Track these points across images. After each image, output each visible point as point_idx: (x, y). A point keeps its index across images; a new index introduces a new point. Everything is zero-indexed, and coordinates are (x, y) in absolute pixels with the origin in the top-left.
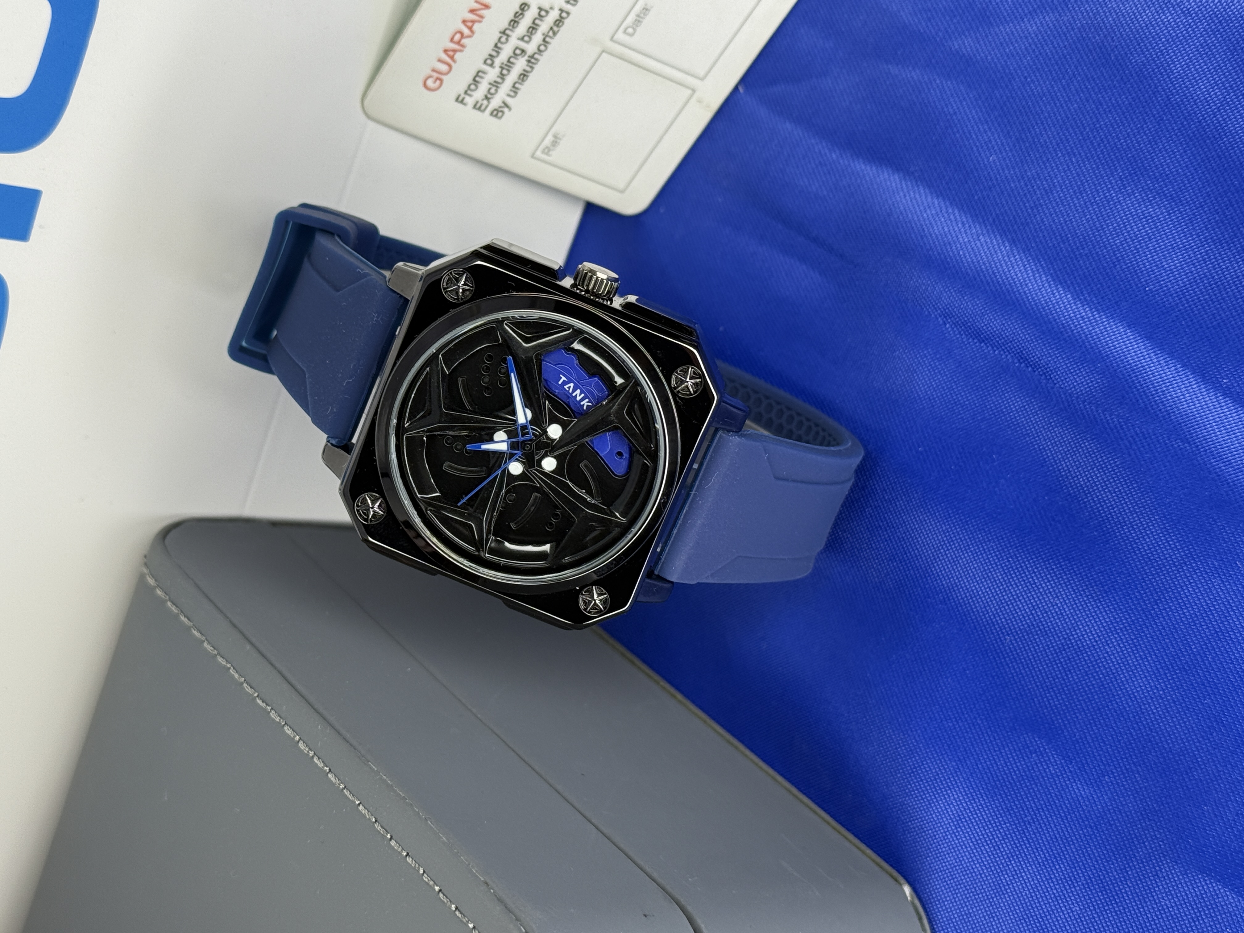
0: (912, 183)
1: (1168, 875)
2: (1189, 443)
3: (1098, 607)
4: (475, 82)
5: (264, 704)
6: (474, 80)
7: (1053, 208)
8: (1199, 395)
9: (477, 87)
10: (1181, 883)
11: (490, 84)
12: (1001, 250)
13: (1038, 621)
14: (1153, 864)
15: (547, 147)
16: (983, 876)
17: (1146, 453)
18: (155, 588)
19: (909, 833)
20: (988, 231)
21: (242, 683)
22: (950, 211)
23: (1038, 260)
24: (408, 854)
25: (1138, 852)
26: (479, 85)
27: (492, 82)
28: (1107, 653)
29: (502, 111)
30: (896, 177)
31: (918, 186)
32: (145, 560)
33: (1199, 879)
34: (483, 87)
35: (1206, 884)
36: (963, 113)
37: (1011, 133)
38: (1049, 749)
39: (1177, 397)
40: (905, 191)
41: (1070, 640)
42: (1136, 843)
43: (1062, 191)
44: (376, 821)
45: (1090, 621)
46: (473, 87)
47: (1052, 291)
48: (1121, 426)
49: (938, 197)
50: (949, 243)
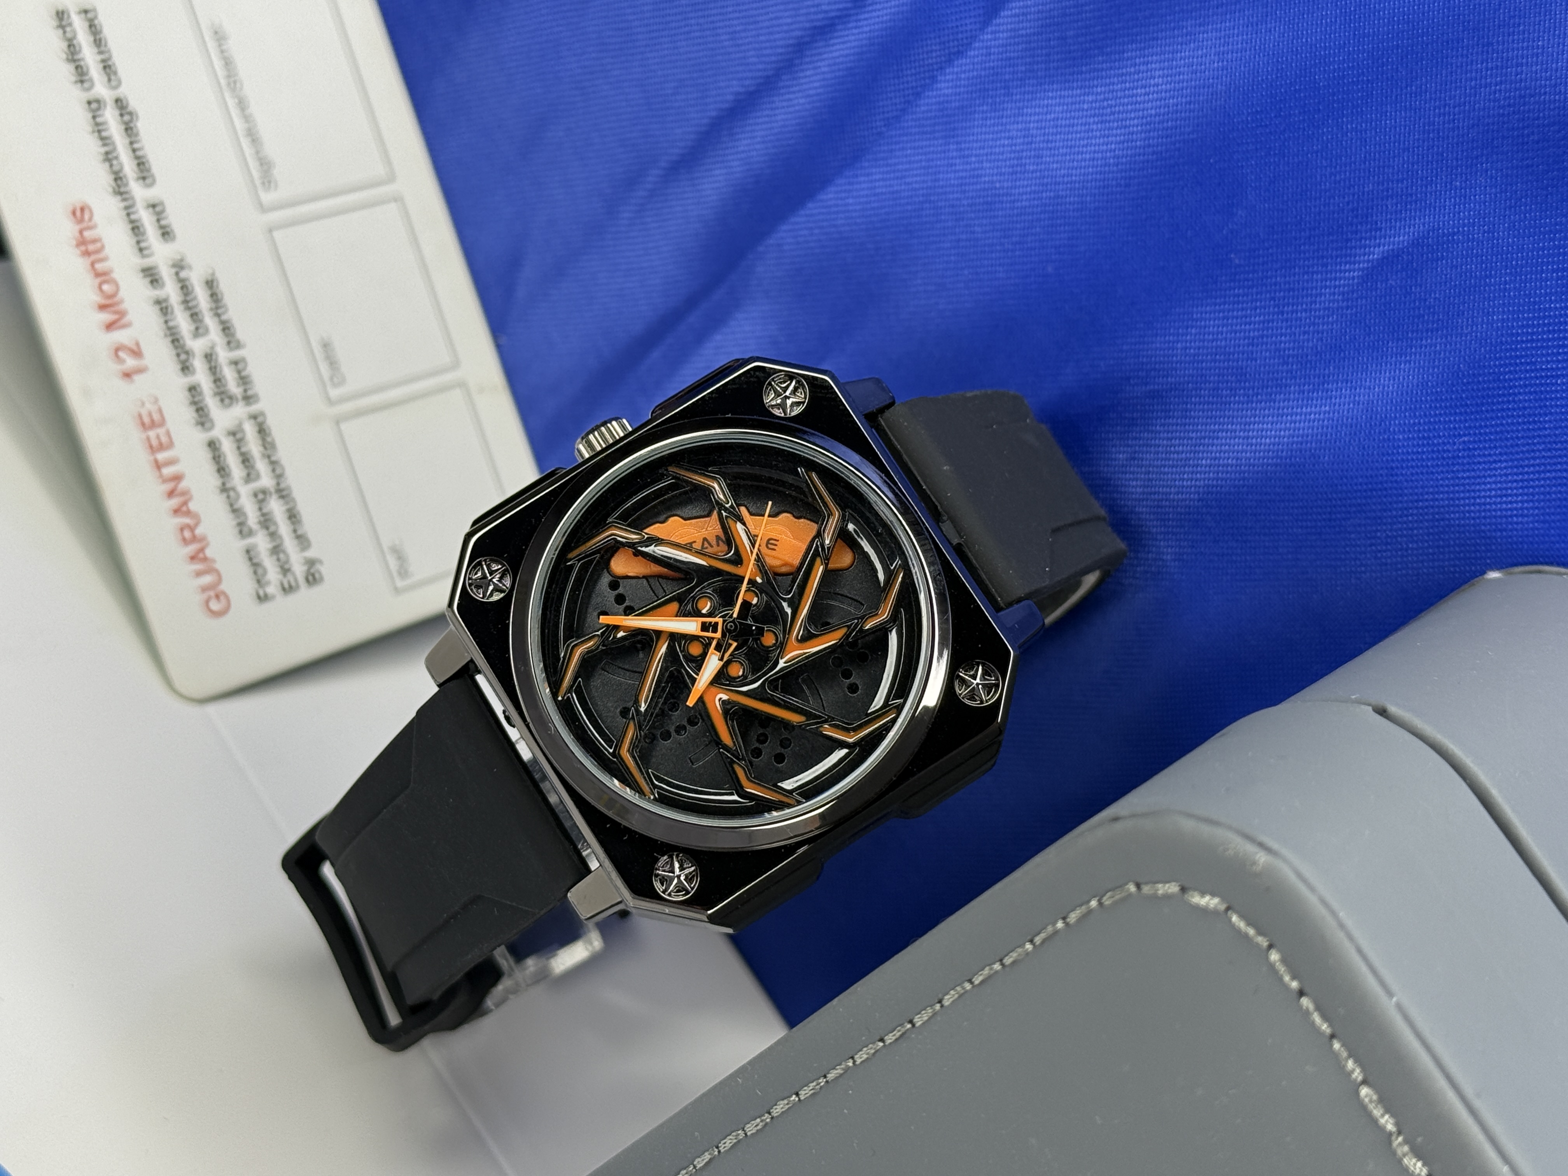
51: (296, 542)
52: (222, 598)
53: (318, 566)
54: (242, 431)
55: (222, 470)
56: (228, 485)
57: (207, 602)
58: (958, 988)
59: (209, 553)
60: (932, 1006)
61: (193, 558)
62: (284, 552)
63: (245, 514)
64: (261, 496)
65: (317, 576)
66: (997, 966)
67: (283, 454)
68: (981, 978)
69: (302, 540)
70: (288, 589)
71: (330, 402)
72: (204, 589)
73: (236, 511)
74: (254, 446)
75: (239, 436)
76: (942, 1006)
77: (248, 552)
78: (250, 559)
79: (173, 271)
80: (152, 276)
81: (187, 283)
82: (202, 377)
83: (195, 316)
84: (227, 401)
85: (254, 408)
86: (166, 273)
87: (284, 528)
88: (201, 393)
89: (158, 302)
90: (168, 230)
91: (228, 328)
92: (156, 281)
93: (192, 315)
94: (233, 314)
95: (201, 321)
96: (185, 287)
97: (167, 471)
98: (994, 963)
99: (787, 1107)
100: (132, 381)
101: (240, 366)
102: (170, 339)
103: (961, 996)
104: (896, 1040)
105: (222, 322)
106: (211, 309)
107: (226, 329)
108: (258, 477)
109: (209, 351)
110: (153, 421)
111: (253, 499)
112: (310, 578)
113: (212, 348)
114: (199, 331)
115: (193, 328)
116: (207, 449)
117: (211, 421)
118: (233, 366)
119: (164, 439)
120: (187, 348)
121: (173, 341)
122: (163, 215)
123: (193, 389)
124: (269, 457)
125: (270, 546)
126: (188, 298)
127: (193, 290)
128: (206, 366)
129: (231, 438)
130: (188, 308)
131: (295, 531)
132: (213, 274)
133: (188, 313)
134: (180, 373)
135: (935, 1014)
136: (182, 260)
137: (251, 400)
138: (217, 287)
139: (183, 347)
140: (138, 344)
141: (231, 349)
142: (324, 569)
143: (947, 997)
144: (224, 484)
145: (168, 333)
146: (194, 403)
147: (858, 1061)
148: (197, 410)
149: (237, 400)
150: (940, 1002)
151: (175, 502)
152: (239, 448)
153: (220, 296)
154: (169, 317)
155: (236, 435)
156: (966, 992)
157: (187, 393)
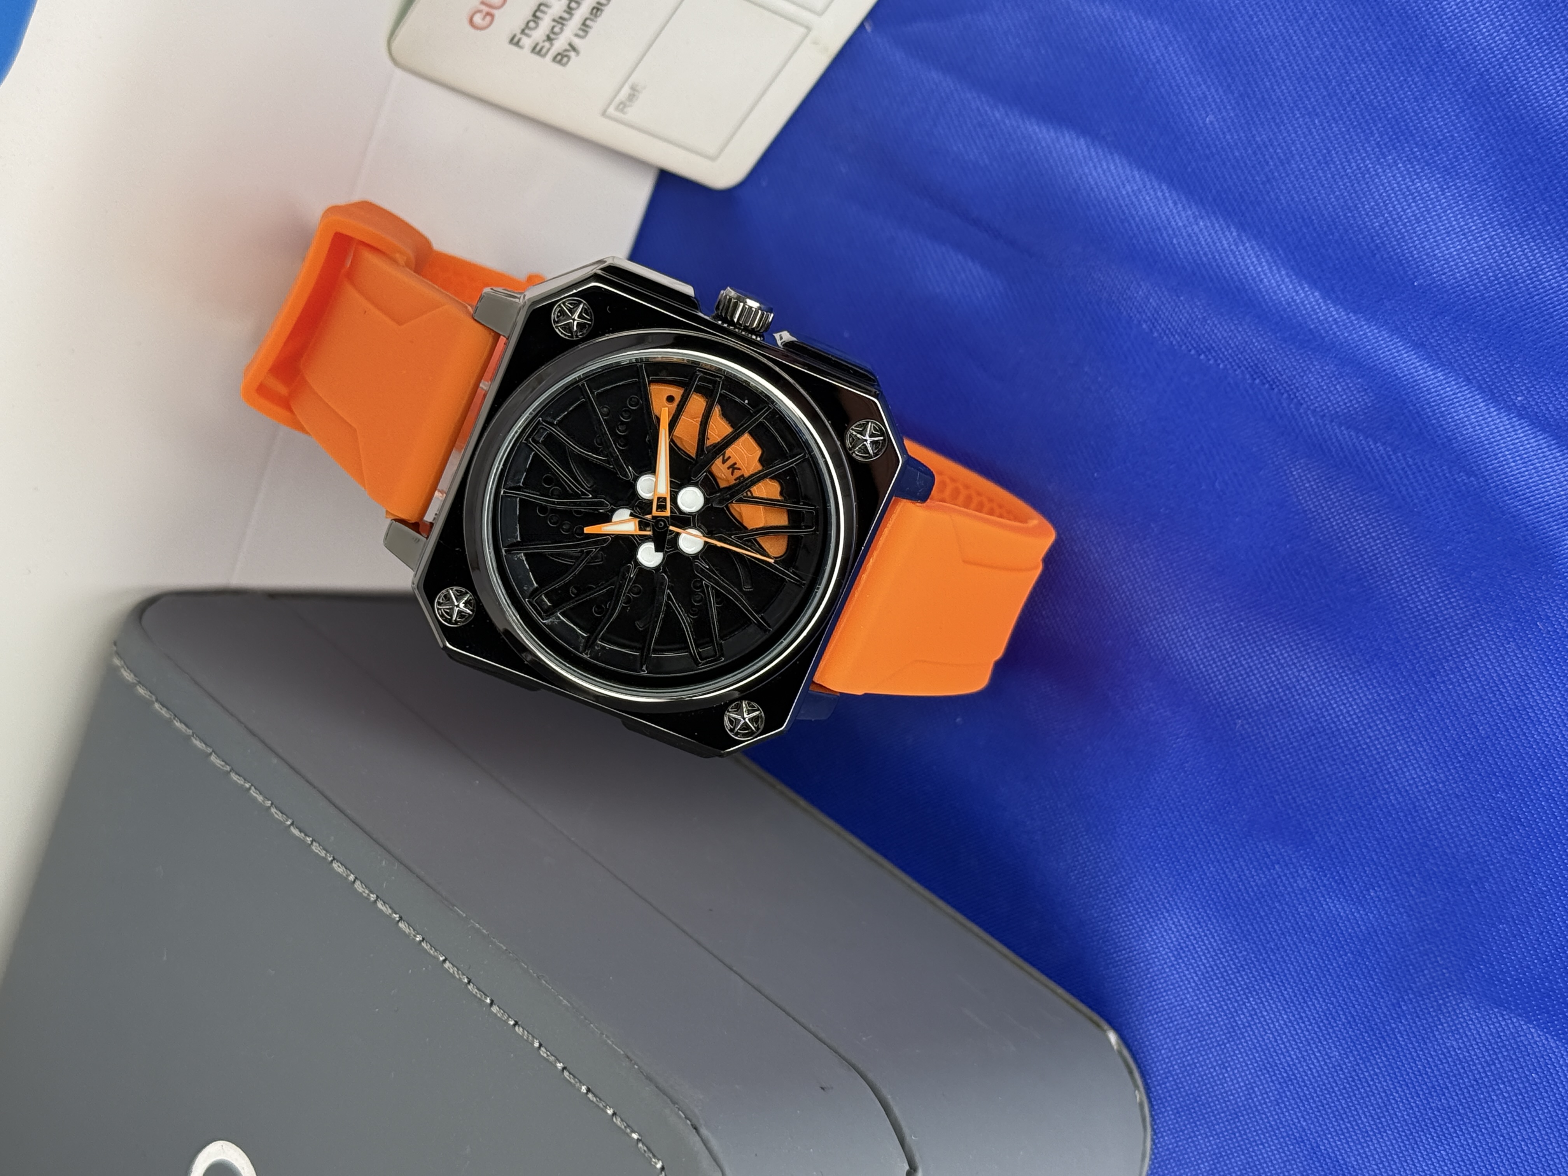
0: (1103, 150)
1: (1454, 1010)
2: (1476, 476)
3: (1357, 681)
4: (535, 17)
5: (303, 835)
6: (534, 15)
7: (1292, 182)
8: (1487, 416)
9: (537, 24)
10: (1471, 1020)
11: (554, 20)
12: (1225, 236)
13: (1278, 700)
14: (1435, 997)
15: (621, 103)
16: (1212, 1017)
17: (1421, 489)
18: (135, 685)
19: (1114, 967)
20: (1207, 213)
21: (269, 808)
22: (1157, 186)
23: (1275, 249)
24: (516, 1023)
25: (1415, 983)
26: (540, 22)
27: (557, 18)
28: (1370, 737)
29: (566, 56)
30: (1082, 141)
31: (1112, 154)
32: (115, 648)
33: (1494, 1013)
34: (545, 24)
35: (1504, 1019)
36: (1169, 62)
37: (1233, 87)
38: (1296, 857)
39: (1460, 419)
40: (1096, 160)
41: (1320, 723)
42: (1412, 971)
43: (1302, 160)
44: (469, 982)
45: (1347, 698)
46: (532, 24)
47: (1295, 288)
48: (1389, 456)
49: (1139, 169)
50: (1159, 228)
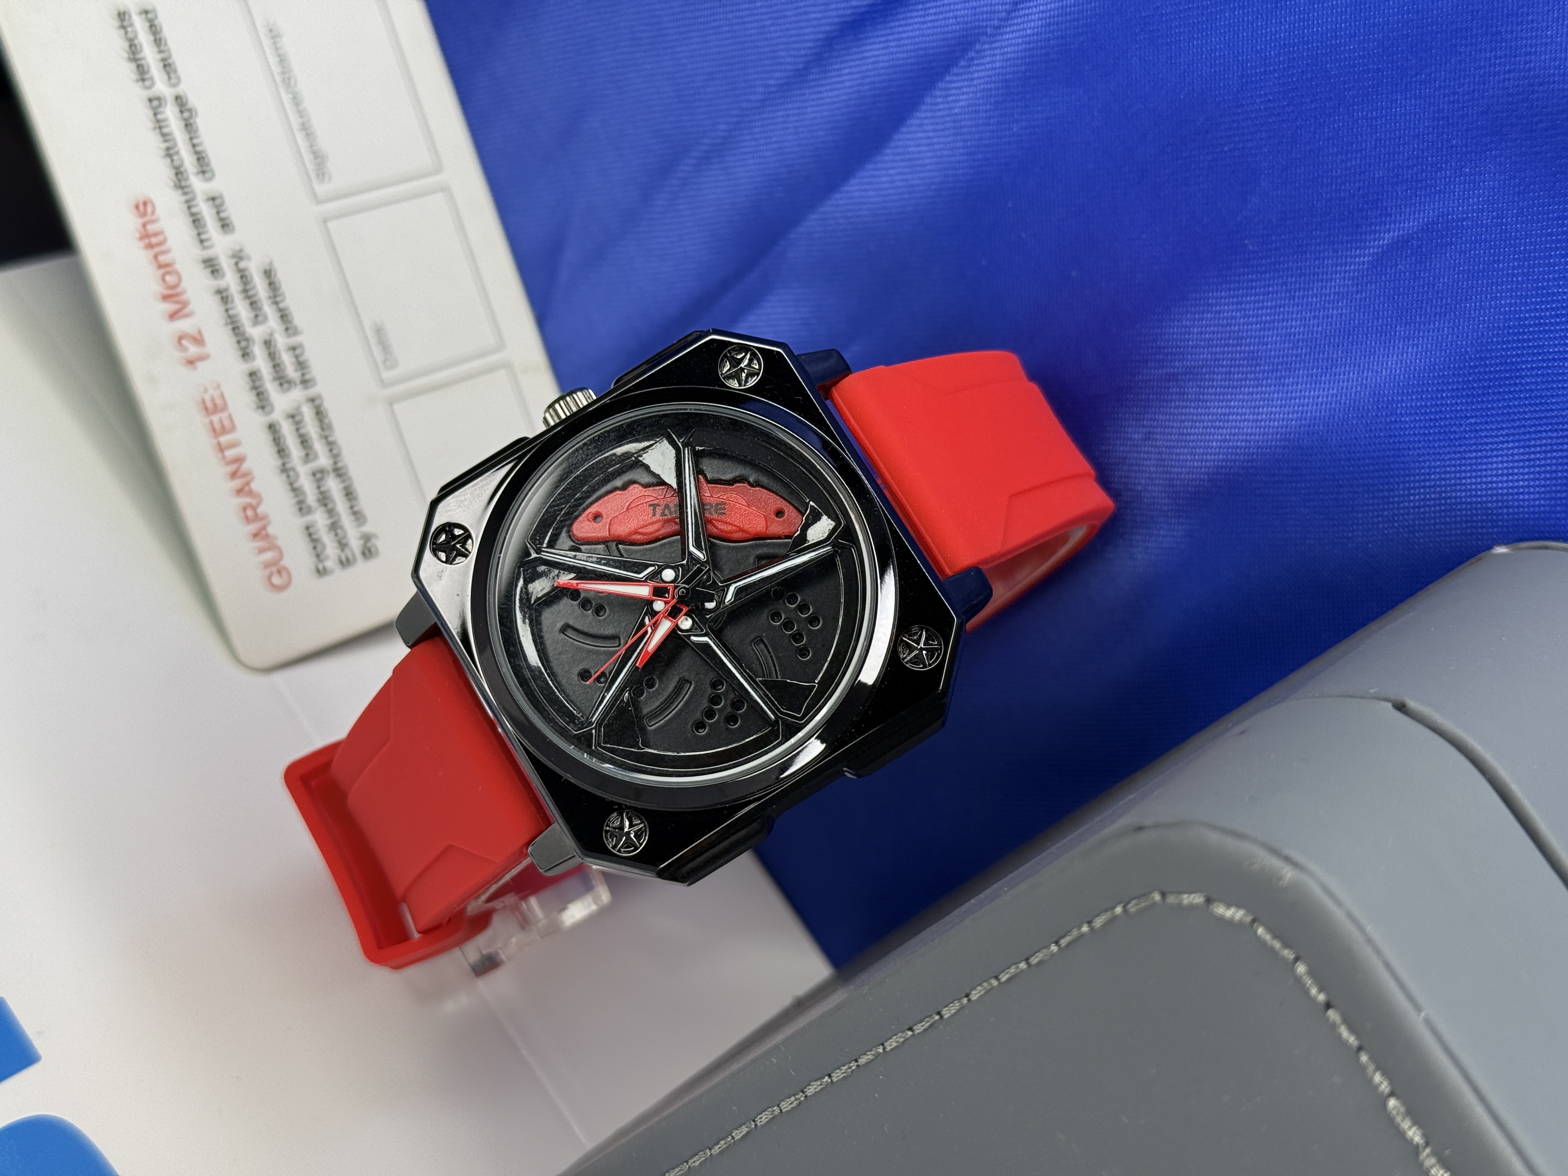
51: (352, 518)
52: (284, 573)
53: (374, 541)
54: (301, 414)
55: (282, 451)
56: (288, 466)
57: (270, 577)
58: (985, 984)
59: (270, 530)
60: (959, 999)
61: (256, 535)
62: (342, 528)
63: (304, 493)
64: (319, 476)
65: (373, 550)
66: (1023, 965)
67: (340, 435)
68: (1007, 976)
69: (358, 516)
70: (345, 563)
71: (384, 384)
72: (267, 565)
73: (295, 490)
74: (311, 428)
75: (297, 418)
76: (969, 1000)
77: (307, 528)
78: (310, 535)
79: (233, 261)
80: (212, 266)
81: (247, 273)
82: (261, 362)
83: (254, 305)
84: (286, 386)
85: (312, 392)
86: (226, 264)
87: (341, 505)
88: (261, 379)
89: (219, 292)
90: (228, 222)
91: (286, 315)
92: (217, 271)
93: (251, 304)
94: (290, 302)
95: (260, 309)
96: (244, 277)
97: (230, 453)
98: (1020, 962)
99: (820, 1087)
100: (195, 368)
101: (298, 352)
102: (230, 327)
103: (987, 992)
104: (925, 1030)
105: (280, 310)
106: (270, 298)
107: (284, 316)
108: (316, 457)
109: (268, 338)
110: (215, 405)
111: (311, 478)
112: (367, 552)
113: (271, 334)
114: (258, 318)
115: (252, 315)
116: (267, 431)
117: (271, 405)
118: (291, 352)
119: (226, 423)
120: (247, 335)
121: (234, 329)
122: (223, 208)
123: (253, 375)
124: (326, 437)
125: (329, 522)
126: (248, 287)
127: (252, 280)
128: (266, 353)
129: (290, 420)
130: (248, 297)
131: (352, 507)
132: (271, 264)
133: (248, 302)
134: (240, 359)
135: (962, 1007)
136: (241, 251)
137: (309, 384)
138: (275, 275)
139: (243, 334)
140: (200, 332)
141: (289, 336)
142: (379, 544)
143: (974, 992)
144: (284, 464)
145: (229, 321)
146: (254, 388)
147: (888, 1048)
148: (258, 394)
149: (295, 384)
150: (967, 996)
151: (237, 483)
152: (297, 430)
153: (277, 285)
154: (229, 306)
155: (294, 417)
156: (993, 988)
157: (247, 379)
